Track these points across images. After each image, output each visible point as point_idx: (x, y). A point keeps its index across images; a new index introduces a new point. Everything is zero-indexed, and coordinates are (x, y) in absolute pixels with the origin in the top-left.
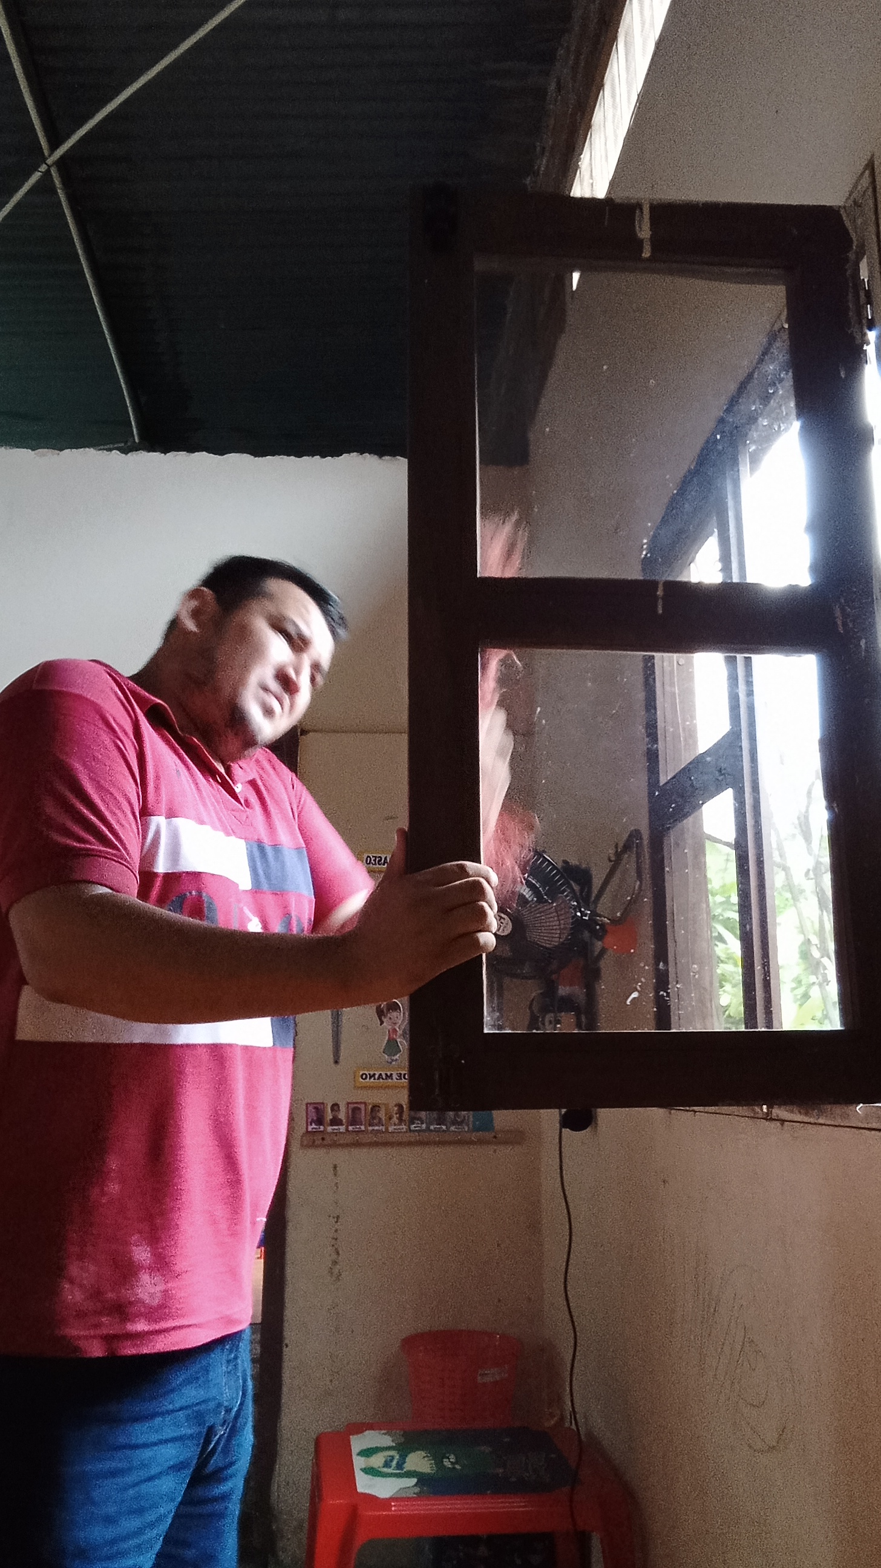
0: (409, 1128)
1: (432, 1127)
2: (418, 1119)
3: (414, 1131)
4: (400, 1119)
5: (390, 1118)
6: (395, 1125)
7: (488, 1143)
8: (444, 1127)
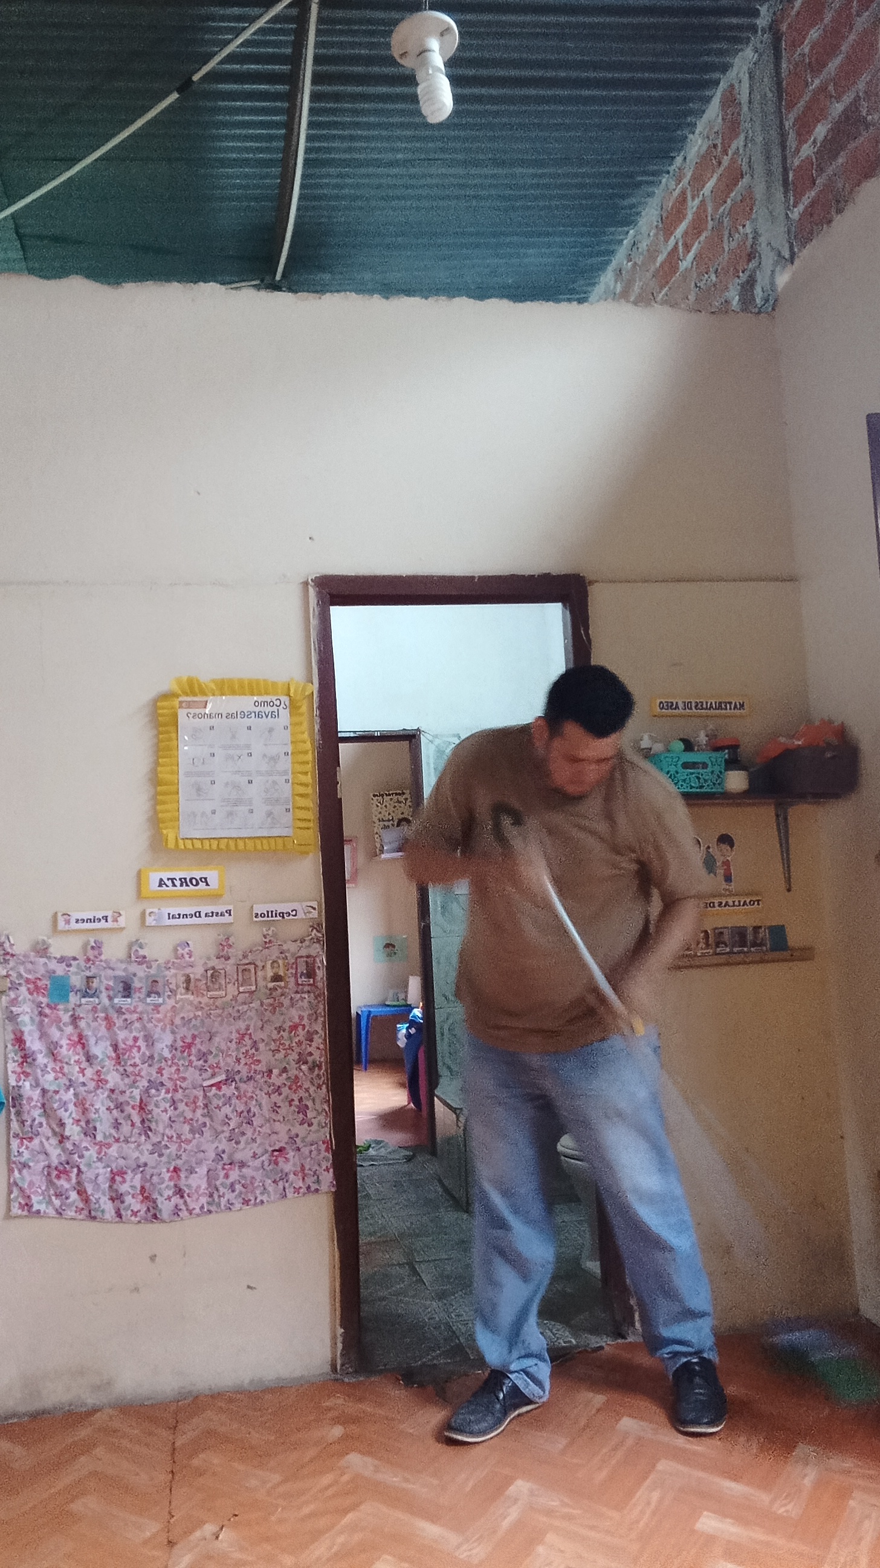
0: (716, 951)
1: (735, 950)
2: (722, 943)
3: (719, 954)
4: (708, 945)
5: (698, 943)
6: (702, 949)
7: (786, 960)
8: (745, 949)
